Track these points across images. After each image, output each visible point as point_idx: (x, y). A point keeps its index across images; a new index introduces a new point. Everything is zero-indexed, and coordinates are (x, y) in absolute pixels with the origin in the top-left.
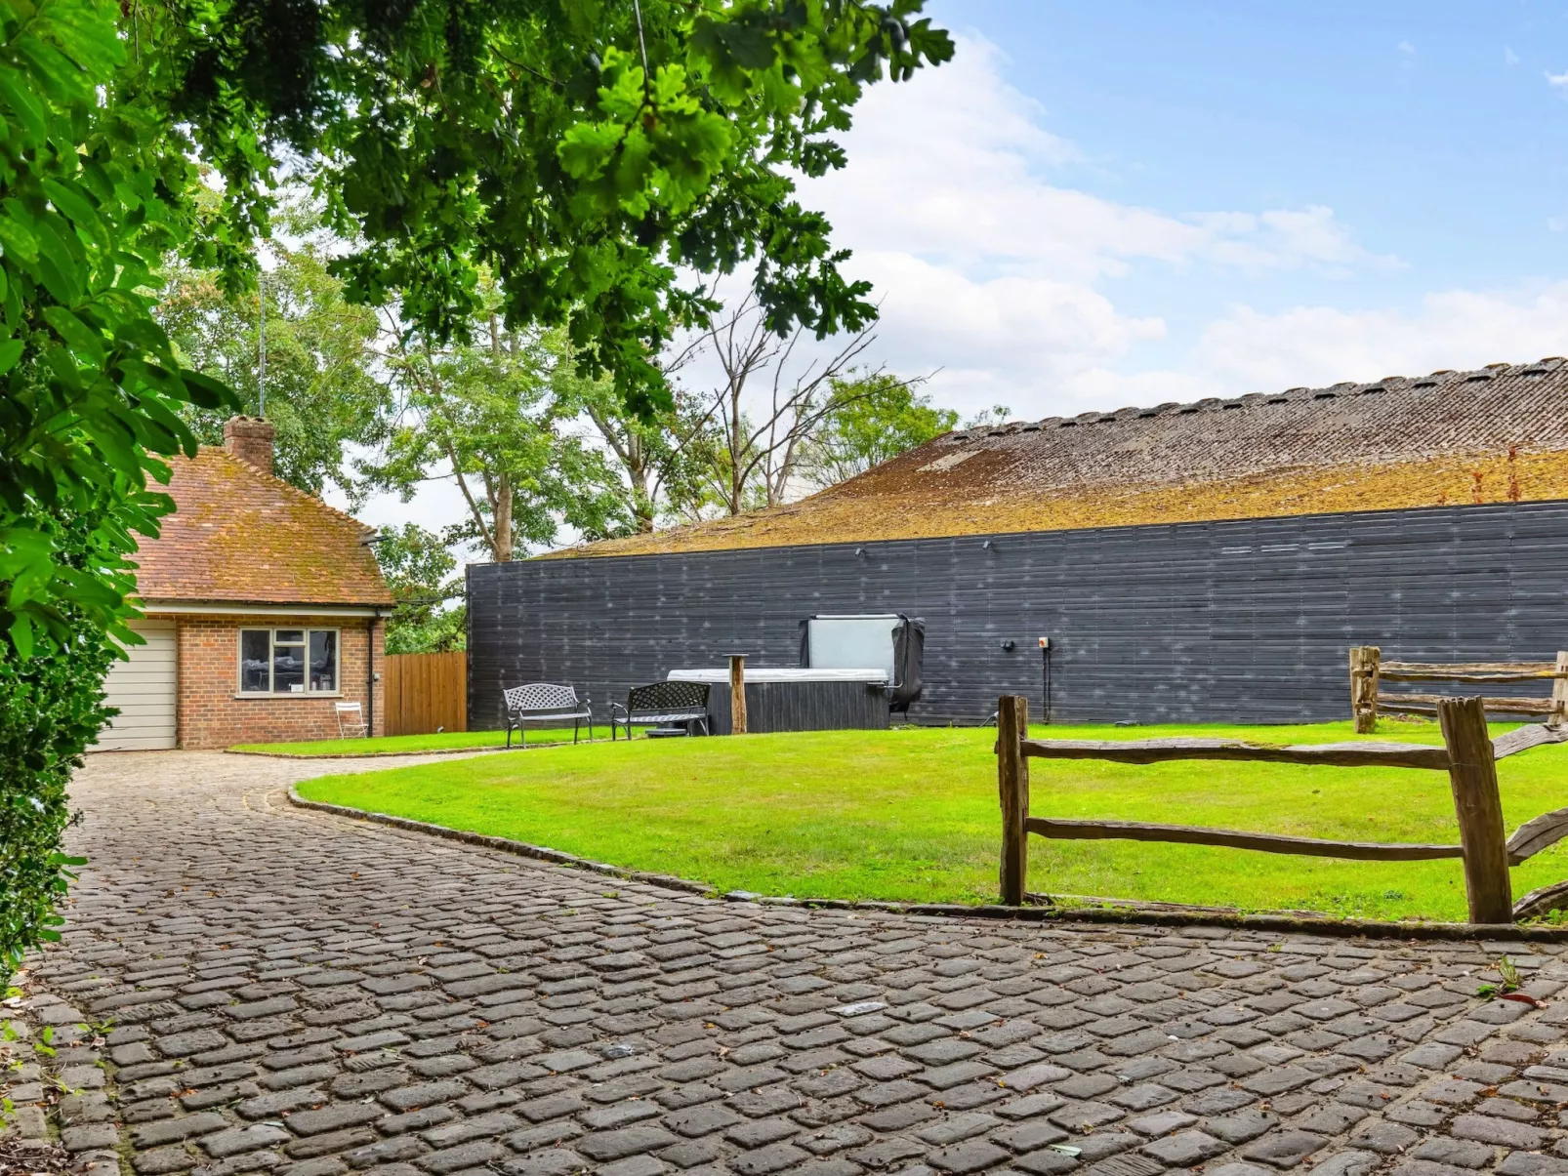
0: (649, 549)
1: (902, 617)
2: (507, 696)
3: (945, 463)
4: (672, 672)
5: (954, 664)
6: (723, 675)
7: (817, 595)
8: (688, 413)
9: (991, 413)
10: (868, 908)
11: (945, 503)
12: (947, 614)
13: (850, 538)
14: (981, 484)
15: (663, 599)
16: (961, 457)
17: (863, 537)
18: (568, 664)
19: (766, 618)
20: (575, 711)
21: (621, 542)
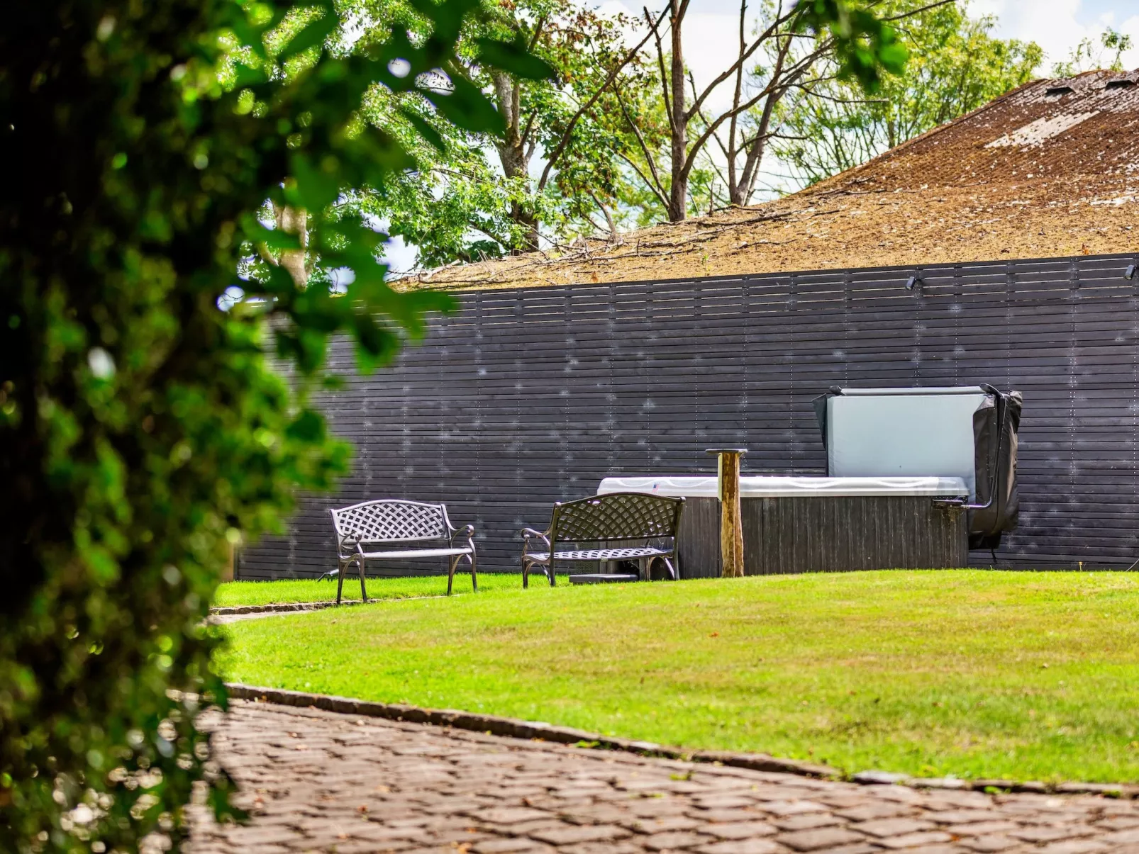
0: (541, 278)
1: (990, 392)
2: (337, 519)
3: (1035, 133)
4: (607, 480)
5: (1073, 468)
6: (708, 486)
7: (838, 354)
8: (596, 46)
9: (1098, 45)
10: (1075, 792)
11: (1042, 202)
12: (1063, 387)
13: (890, 260)
14: (1099, 171)
15: (574, 362)
16: (1062, 123)
17: (913, 258)
18: (410, 470)
19: (752, 393)
20: (447, 545)
21: (492, 268)
